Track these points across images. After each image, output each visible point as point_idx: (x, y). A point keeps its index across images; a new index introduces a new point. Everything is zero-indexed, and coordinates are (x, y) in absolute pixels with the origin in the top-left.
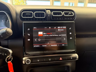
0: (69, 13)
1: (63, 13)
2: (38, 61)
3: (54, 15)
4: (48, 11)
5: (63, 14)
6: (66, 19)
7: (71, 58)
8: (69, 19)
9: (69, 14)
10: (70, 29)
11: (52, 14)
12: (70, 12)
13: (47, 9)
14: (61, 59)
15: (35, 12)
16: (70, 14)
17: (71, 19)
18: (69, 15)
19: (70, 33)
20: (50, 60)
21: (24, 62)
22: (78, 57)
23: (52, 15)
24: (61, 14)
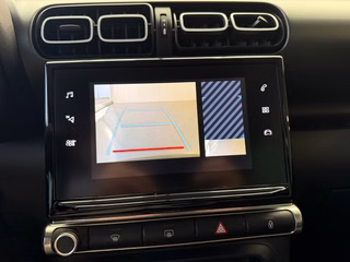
0: (255, 17)
1: (229, 20)
2: (115, 239)
3: (186, 26)
4: (159, 11)
5: (230, 23)
6: (244, 44)
7: (271, 225)
8: (256, 44)
9: (257, 22)
10: (263, 89)
11: (179, 23)
12: (261, 16)
13: (155, 5)
14: (221, 229)
15: (101, 18)
16: (261, 24)
17: (268, 44)
18: (256, 27)
19: (265, 110)
20: (169, 235)
21: (47, 246)
22: (299, 220)
23: (180, 29)
24: (219, 22)
